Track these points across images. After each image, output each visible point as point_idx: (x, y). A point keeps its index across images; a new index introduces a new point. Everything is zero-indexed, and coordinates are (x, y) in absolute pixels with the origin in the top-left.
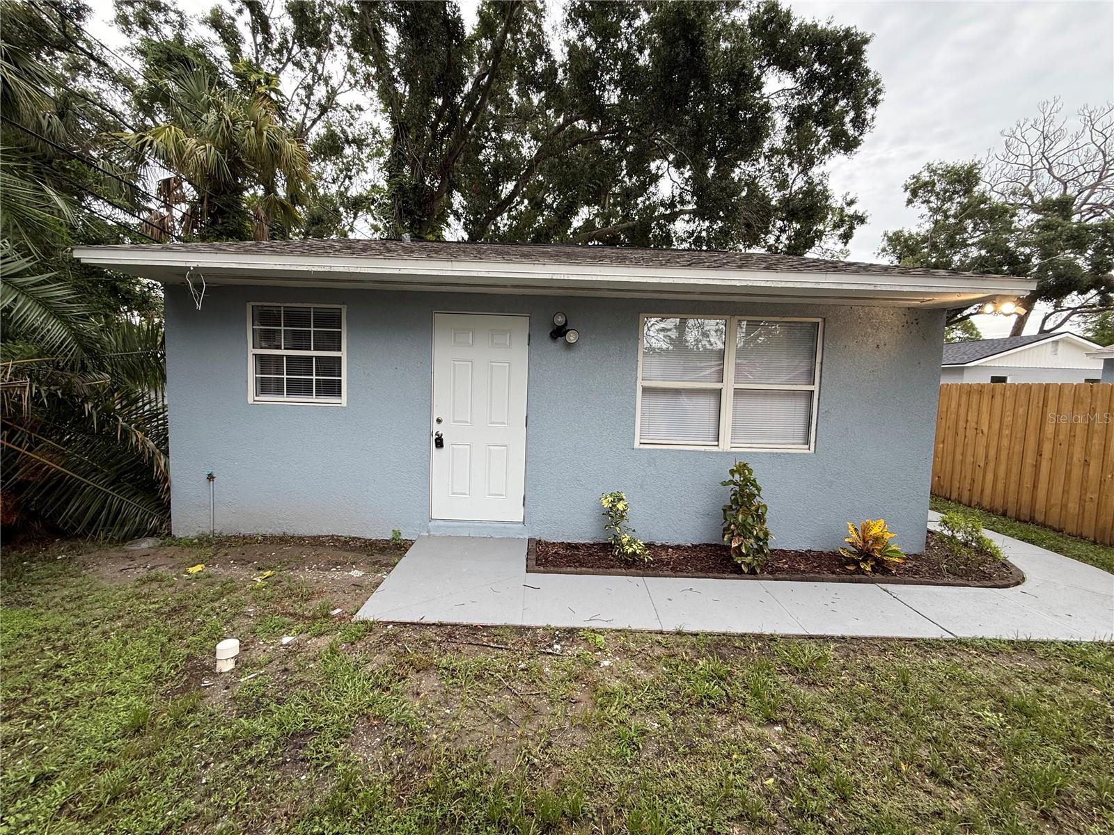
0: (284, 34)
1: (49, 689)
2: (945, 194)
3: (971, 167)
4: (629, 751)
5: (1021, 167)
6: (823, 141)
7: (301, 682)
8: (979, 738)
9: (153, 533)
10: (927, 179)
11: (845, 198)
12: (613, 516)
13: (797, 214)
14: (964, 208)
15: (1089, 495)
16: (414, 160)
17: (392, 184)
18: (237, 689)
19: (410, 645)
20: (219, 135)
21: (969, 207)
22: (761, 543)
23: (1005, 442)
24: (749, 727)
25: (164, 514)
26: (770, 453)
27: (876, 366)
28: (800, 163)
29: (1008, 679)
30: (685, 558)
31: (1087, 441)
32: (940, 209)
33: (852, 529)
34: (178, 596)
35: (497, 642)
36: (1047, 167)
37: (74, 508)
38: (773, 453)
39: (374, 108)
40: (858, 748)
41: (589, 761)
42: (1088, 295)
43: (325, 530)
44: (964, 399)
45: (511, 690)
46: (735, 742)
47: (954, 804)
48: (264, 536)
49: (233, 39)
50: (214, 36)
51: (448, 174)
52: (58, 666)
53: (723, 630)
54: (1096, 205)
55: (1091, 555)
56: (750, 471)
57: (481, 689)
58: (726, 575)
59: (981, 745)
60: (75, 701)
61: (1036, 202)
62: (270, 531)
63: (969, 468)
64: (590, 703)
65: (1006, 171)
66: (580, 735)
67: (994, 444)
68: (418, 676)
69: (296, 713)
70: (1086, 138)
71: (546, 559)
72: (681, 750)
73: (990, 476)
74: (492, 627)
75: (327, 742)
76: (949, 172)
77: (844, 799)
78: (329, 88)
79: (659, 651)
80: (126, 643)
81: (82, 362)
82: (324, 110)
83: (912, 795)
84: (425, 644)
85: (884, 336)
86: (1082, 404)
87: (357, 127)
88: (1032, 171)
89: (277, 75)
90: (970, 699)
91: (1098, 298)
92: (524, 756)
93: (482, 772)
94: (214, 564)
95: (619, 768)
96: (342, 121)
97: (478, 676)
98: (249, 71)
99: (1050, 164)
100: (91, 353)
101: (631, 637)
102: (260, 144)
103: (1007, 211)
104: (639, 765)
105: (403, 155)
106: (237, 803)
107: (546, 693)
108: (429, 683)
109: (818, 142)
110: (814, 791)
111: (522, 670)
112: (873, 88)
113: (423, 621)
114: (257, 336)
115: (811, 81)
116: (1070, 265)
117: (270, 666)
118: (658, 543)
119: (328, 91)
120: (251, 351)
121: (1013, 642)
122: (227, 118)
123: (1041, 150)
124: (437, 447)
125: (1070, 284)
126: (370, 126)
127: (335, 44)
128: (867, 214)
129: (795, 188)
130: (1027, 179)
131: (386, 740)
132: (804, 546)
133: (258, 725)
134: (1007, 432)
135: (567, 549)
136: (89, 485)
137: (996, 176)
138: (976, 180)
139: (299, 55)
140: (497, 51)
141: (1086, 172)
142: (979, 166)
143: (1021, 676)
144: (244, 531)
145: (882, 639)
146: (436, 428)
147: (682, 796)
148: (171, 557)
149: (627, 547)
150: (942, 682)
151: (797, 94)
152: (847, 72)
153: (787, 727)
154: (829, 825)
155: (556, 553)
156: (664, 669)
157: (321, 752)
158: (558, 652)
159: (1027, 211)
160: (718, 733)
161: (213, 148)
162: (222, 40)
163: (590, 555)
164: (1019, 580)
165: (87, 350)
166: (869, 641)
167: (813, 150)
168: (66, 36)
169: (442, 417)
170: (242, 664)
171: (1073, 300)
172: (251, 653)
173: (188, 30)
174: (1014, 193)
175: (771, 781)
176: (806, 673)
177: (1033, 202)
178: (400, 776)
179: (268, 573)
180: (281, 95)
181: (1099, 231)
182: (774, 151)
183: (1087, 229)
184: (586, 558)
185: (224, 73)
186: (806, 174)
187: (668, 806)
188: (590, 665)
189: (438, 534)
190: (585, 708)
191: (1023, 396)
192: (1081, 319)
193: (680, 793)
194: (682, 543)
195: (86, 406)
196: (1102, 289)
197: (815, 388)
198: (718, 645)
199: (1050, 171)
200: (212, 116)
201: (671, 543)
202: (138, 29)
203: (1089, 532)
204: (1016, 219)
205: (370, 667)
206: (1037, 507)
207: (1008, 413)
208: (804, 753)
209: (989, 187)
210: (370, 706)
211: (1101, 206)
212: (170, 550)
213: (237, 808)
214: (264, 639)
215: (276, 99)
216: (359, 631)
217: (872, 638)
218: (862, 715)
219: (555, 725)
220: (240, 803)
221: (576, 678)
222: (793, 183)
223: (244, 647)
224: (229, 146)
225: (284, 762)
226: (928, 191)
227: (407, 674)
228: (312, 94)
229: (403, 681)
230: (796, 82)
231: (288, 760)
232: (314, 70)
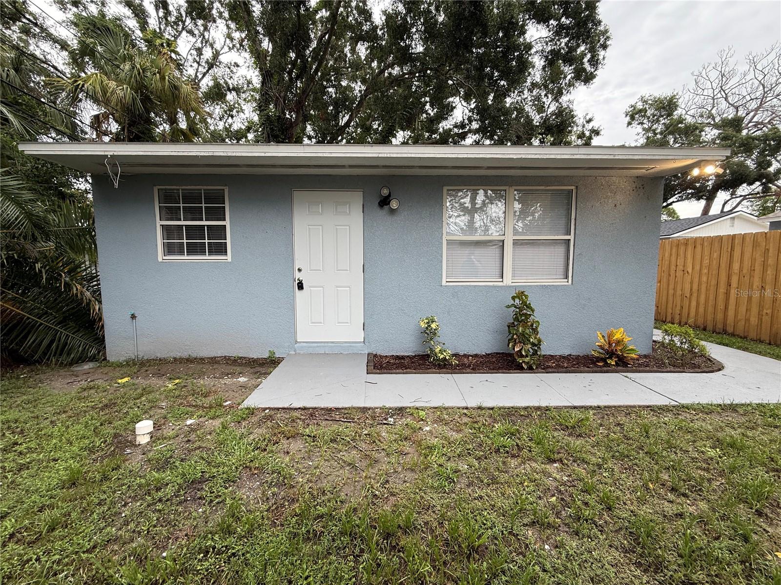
0: (179, 10)
1: (7, 459)
2: (653, 117)
3: (672, 97)
4: (446, 484)
5: (706, 97)
6: (569, 77)
7: (200, 447)
8: (704, 465)
9: (93, 359)
10: (641, 107)
11: (585, 118)
12: (429, 334)
13: (552, 129)
14: (667, 127)
15: (765, 311)
16: (277, 98)
17: (261, 116)
18: (150, 455)
19: (282, 422)
20: (133, 79)
21: (670, 126)
22: (536, 348)
23: (704, 279)
24: (534, 465)
25: (101, 344)
26: (540, 286)
27: (614, 220)
28: (552, 94)
29: (721, 427)
30: (481, 362)
31: (763, 272)
32: (650, 128)
33: (601, 337)
34: (110, 397)
35: (346, 418)
36: (725, 96)
37: (31, 341)
38: (542, 286)
39: (247, 64)
40: (617, 476)
41: (417, 491)
42: (753, 187)
43: (219, 353)
44: (674, 250)
45: (357, 448)
46: (526, 474)
47: (691, 509)
48: (175, 359)
49: (142, 15)
50: (128, 12)
51: (302, 108)
52: (16, 444)
53: (511, 405)
54: (757, 123)
55: (768, 351)
56: (526, 296)
57: (335, 448)
58: (511, 371)
59: (707, 470)
60: (27, 466)
61: (717, 121)
62: (179, 354)
63: (678, 299)
64: (416, 454)
65: (696, 100)
66: (409, 475)
67: (696, 280)
68: (288, 442)
69: (196, 467)
70: (751, 75)
71: (381, 366)
72: (485, 481)
73: (694, 304)
74: (343, 409)
75: (218, 485)
76: (656, 102)
77: (609, 509)
78: (214, 50)
79: (465, 420)
80: (68, 427)
81: (33, 235)
82: (211, 66)
83: (659, 504)
84: (293, 421)
85: (619, 197)
86: (759, 246)
87: (236, 79)
88: (713, 99)
89: (175, 41)
90: (694, 441)
91: (761, 188)
92: (368, 490)
93: (336, 501)
94: (138, 377)
95: (440, 495)
96: (225, 75)
97: (333, 440)
98: (155, 37)
99: (726, 94)
100: (40, 227)
101: (445, 412)
102: (163, 86)
103: (697, 128)
104: (455, 493)
105: (269, 94)
106: (148, 529)
107: (383, 449)
108: (296, 446)
109: (565, 77)
110: (586, 504)
111: (366, 435)
112: (604, 36)
113: (292, 406)
114: (164, 212)
115: (560, 31)
116: (742, 164)
117: (177, 438)
118: (462, 353)
119: (213, 53)
120: (159, 223)
121: (721, 405)
122: (138, 66)
123: (720, 85)
124: (299, 289)
125: (742, 178)
126: (245, 78)
127: (217, 18)
128: (601, 128)
129: (550, 111)
130: (710, 105)
131: (264, 483)
132: (566, 352)
133: (167, 476)
134: (705, 271)
135: (396, 359)
136: (41, 324)
137: (689, 104)
138: (675, 107)
139: (191, 25)
140: (334, 16)
141: (751, 99)
142: (677, 97)
143: (730, 425)
144: (159, 355)
145: (626, 407)
146: (298, 275)
147: (488, 511)
148: (106, 374)
149: (440, 355)
150: (673, 431)
151: (550, 41)
152: (585, 23)
153: (563, 464)
154: (600, 526)
155: (388, 362)
156: (470, 430)
157: (214, 492)
158: (391, 423)
159: (711, 128)
160: (512, 470)
161: (129, 89)
162: (133, 15)
163: (413, 362)
164: (720, 368)
165: (36, 226)
166: (617, 408)
167: (561, 84)
168: (17, 10)
169: (301, 267)
170: (155, 437)
171: (744, 189)
172: (163, 431)
173: (108, 8)
174: (702, 116)
175: (554, 498)
176: (575, 429)
177: (714, 121)
178: (275, 506)
179: (177, 381)
180: (179, 55)
181: (761, 140)
182: (534, 85)
183: (754, 139)
184: (410, 364)
185: (136, 40)
186: (557, 101)
187: (478, 518)
188: (414, 430)
189: (302, 352)
190: (413, 456)
191: (716, 245)
192: (749, 204)
193: (486, 510)
194: (479, 353)
195: (36, 265)
196: (764, 181)
197: (571, 237)
198: (509, 415)
199: (726, 99)
200: (127, 66)
201: (471, 353)
202: (71, 7)
203: (765, 337)
204: (703, 133)
205: (252, 437)
206: (728, 322)
207: (706, 257)
208: (577, 480)
209: (684, 112)
210: (252, 461)
211: (762, 123)
212: (106, 370)
213: (148, 532)
214: (173, 422)
215: (175, 58)
216: (244, 414)
217: (619, 407)
218: (617, 454)
219: (391, 469)
220: (151, 528)
221: (406, 439)
222: (548, 108)
223: (157, 427)
224: (140, 86)
225: (186, 500)
226: (642, 116)
227: (280, 440)
228: (202, 54)
229: (276, 445)
230: (550, 31)
231: (189, 499)
232: (202, 35)
